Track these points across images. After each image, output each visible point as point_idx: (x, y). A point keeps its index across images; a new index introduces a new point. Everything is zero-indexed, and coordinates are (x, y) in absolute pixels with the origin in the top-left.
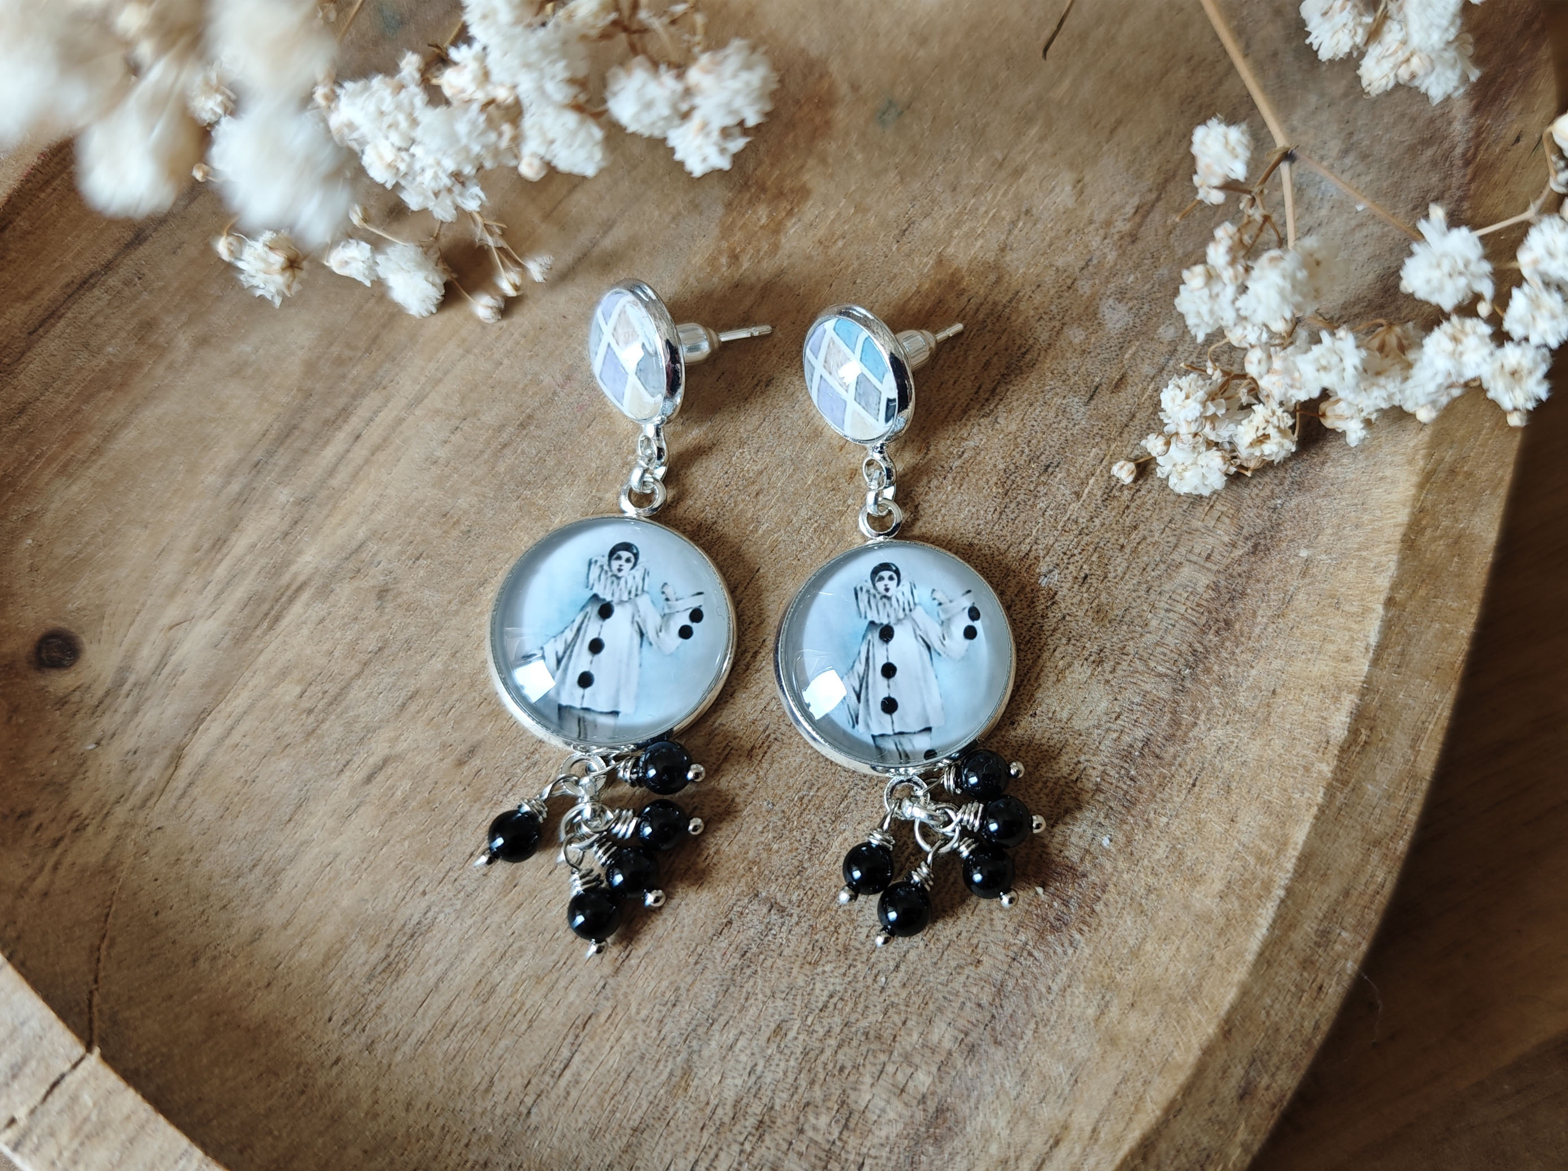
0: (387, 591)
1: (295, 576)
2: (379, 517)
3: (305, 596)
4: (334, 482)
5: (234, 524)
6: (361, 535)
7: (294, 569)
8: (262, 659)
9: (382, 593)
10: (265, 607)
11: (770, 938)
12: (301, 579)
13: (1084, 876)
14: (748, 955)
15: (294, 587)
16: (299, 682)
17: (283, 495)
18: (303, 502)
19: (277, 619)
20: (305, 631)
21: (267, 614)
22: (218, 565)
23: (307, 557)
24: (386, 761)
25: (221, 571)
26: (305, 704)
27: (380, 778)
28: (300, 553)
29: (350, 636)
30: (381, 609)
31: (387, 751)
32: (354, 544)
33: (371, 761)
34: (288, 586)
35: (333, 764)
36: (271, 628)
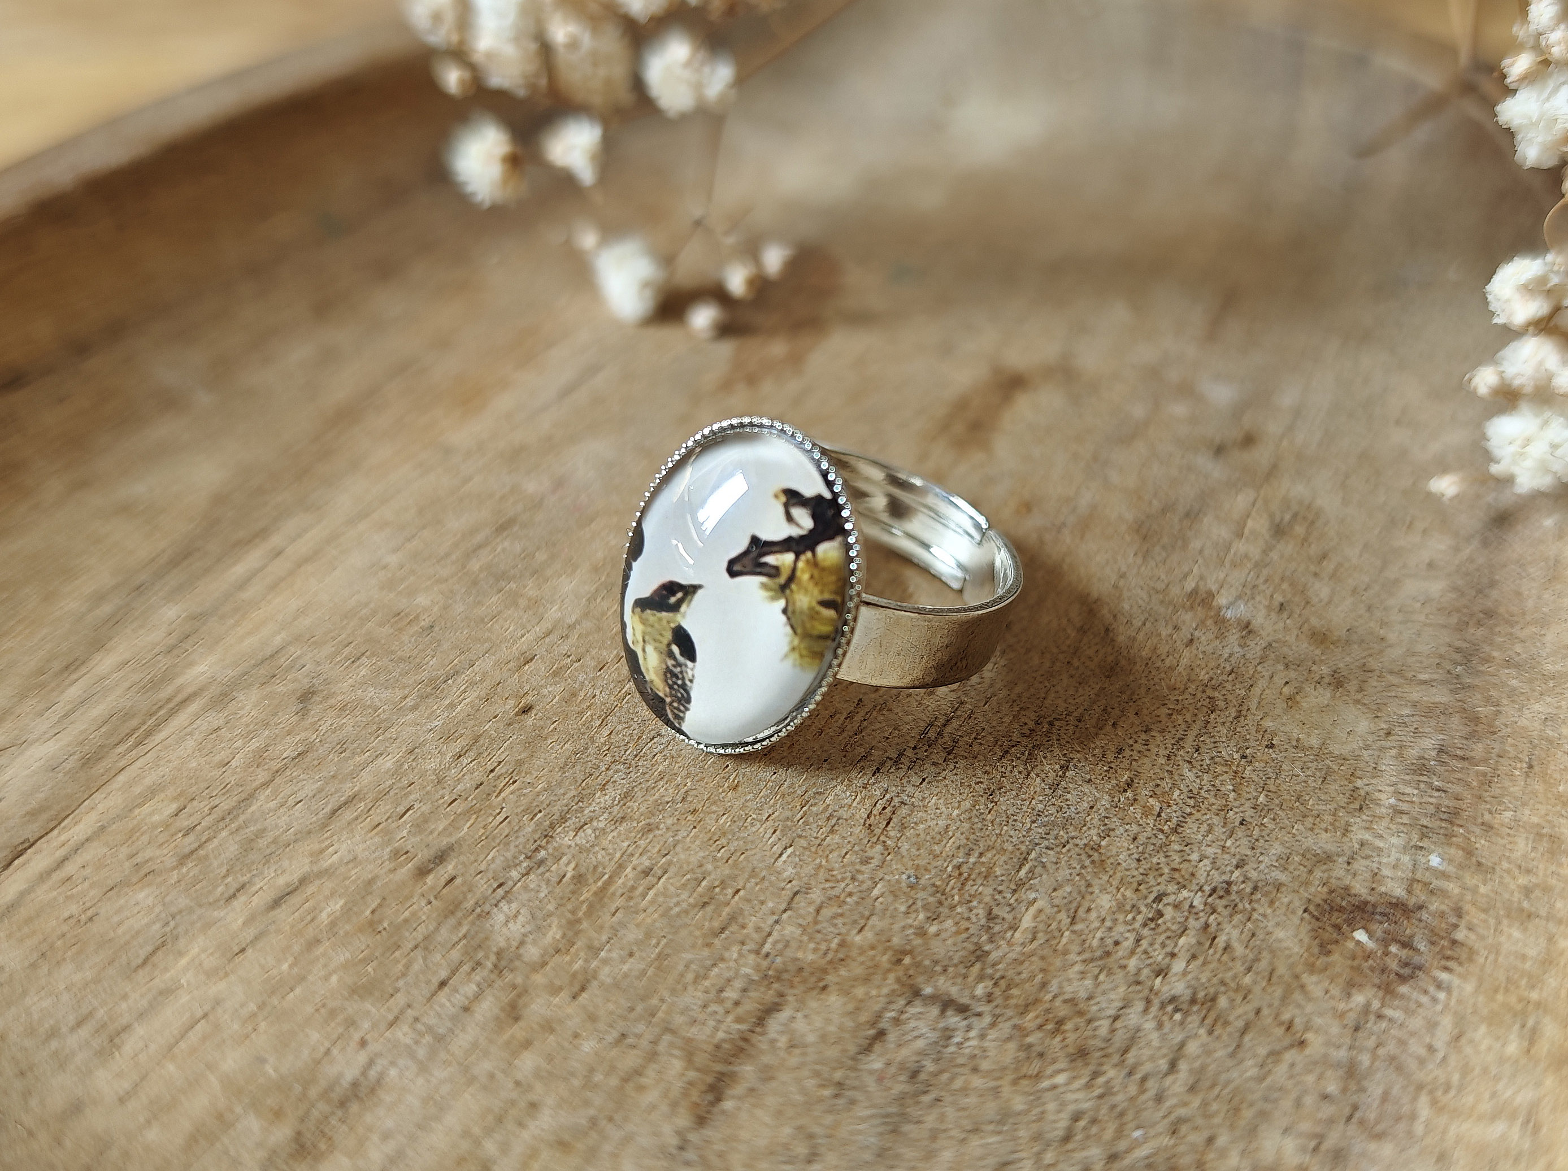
0: (313, 693)
1: (180, 689)
2: (306, 622)
3: (193, 708)
4: (247, 595)
5: (98, 644)
6: (278, 640)
7: (179, 681)
8: (121, 778)
9: (306, 697)
10: (134, 723)
11: (952, 1049)
12: (190, 690)
13: (1421, 907)
14: (922, 1076)
15: (177, 700)
16: (175, 799)
17: (171, 613)
18: (199, 618)
19: (149, 733)
20: (190, 743)
21: (135, 730)
22: (70, 685)
23: (201, 668)
24: (303, 881)
25: (74, 692)
26: (184, 822)
27: (296, 899)
28: (191, 664)
29: (255, 744)
30: (304, 713)
31: (306, 869)
32: (269, 651)
33: (281, 881)
34: (169, 700)
35: (220, 889)
36: (139, 743)
